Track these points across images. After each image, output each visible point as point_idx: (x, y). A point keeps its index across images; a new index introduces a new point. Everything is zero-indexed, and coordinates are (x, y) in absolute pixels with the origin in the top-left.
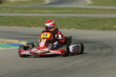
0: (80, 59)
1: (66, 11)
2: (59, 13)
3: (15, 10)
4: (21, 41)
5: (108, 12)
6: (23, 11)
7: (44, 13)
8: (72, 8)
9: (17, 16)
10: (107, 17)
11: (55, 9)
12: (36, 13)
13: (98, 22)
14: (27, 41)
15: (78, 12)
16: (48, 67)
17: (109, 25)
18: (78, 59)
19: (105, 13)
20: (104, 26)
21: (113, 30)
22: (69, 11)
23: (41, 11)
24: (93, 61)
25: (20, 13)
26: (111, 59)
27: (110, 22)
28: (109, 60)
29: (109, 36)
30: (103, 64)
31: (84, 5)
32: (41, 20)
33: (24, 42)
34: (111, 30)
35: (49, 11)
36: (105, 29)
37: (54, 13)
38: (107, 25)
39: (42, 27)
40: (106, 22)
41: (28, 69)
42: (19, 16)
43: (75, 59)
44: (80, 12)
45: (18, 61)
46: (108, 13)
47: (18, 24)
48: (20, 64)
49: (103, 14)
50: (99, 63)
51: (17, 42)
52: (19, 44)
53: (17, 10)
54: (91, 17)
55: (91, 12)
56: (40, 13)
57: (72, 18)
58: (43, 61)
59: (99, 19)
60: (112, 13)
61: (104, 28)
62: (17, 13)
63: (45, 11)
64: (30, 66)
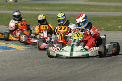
0: (79, 65)
1: (62, 8)
2: (54, 11)
3: (2, 6)
4: (9, 43)
5: (112, 9)
6: (11, 8)
7: (36, 10)
8: (69, 5)
9: (4, 14)
10: (110, 16)
11: (49, 5)
12: (27, 10)
13: (100, 21)
14: (15, 43)
15: (76, 9)
16: (40, 75)
17: (113, 25)
18: (77, 65)
19: (108, 11)
20: (107, 26)
21: (118, 31)
22: (66, 8)
23: (33, 8)
24: (94, 67)
25: (7, 10)
26: (116, 65)
27: (115, 21)
28: (113, 67)
29: (113, 38)
30: (106, 71)
31: (84, 1)
32: (33, 18)
33: (13, 44)
34: (115, 31)
35: (42, 8)
36: (109, 30)
37: (48, 11)
38: (110, 25)
39: (33, 27)
40: (109, 21)
41: (17, 77)
42: (7, 13)
43: (74, 65)
44: (79, 9)
45: (5, 67)
46: (112, 11)
47: (5, 24)
48: (7, 71)
49: (106, 12)
50: (101, 71)
51: (4, 45)
52: (6, 47)
53: (3, 7)
54: (92, 16)
55: (92, 9)
56: (32, 10)
57: (69, 16)
58: (34, 67)
59: (101, 18)
60: (117, 11)
61: (107, 28)
62: (4, 10)
63: (37, 8)
64: (20, 73)
